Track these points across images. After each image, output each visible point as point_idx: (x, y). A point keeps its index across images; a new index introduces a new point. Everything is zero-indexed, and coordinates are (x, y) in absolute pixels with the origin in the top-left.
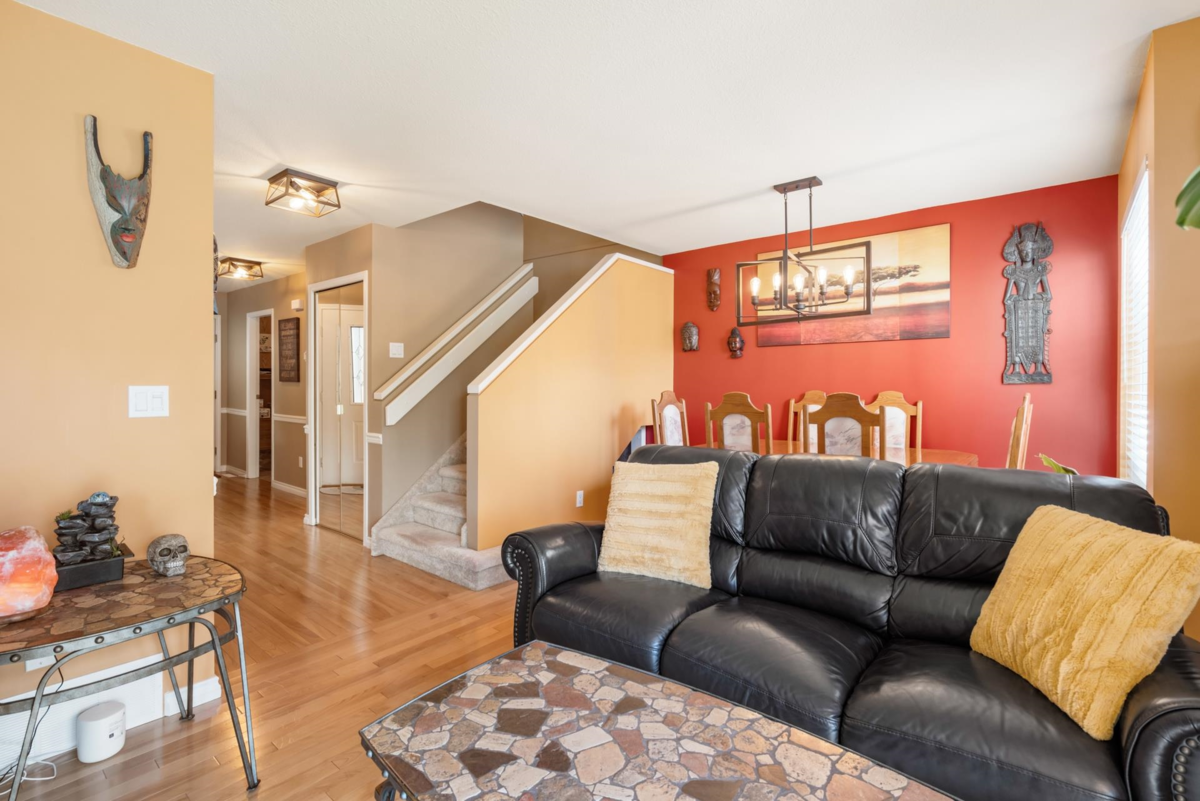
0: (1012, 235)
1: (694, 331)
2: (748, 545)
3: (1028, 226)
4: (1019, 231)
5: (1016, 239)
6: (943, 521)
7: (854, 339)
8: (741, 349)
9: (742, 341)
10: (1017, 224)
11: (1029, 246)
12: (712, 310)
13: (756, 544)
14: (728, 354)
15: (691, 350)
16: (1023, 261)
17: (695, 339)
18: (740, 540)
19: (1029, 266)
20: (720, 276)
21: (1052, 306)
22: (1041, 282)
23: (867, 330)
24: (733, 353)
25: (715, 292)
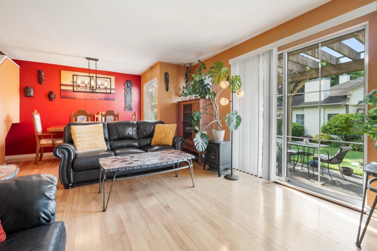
0: (126, 82)
1: (32, 90)
2: (110, 140)
3: (129, 81)
4: (127, 81)
5: (127, 83)
6: (145, 129)
7: (93, 99)
8: (54, 98)
9: (55, 96)
10: (127, 80)
11: (129, 85)
12: (41, 84)
13: (113, 139)
14: (48, 99)
15: (31, 97)
16: (128, 87)
17: (32, 93)
18: (108, 140)
19: (129, 88)
20: (44, 73)
21: (132, 97)
22: (131, 92)
23: (96, 97)
24: (50, 99)
25: (42, 78)
